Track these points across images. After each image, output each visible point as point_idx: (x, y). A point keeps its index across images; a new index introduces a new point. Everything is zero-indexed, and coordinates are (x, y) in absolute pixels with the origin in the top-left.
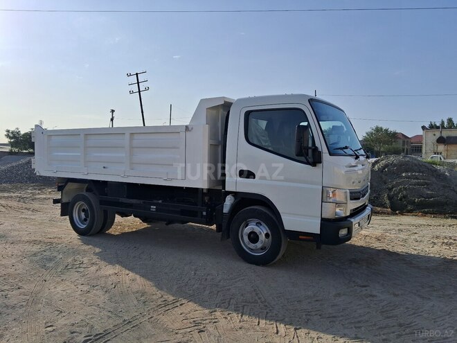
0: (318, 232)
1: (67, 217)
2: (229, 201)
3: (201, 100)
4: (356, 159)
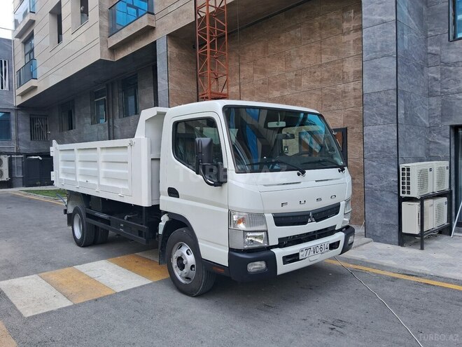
0: (226, 264)
2: (165, 219)
4: (299, 174)
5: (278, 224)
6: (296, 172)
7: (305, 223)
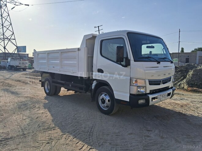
0: (128, 100)
1: (43, 88)
2: (94, 83)
3: (84, 36)
4: (157, 63)
5: (150, 84)
6: (156, 62)
7: (159, 84)
